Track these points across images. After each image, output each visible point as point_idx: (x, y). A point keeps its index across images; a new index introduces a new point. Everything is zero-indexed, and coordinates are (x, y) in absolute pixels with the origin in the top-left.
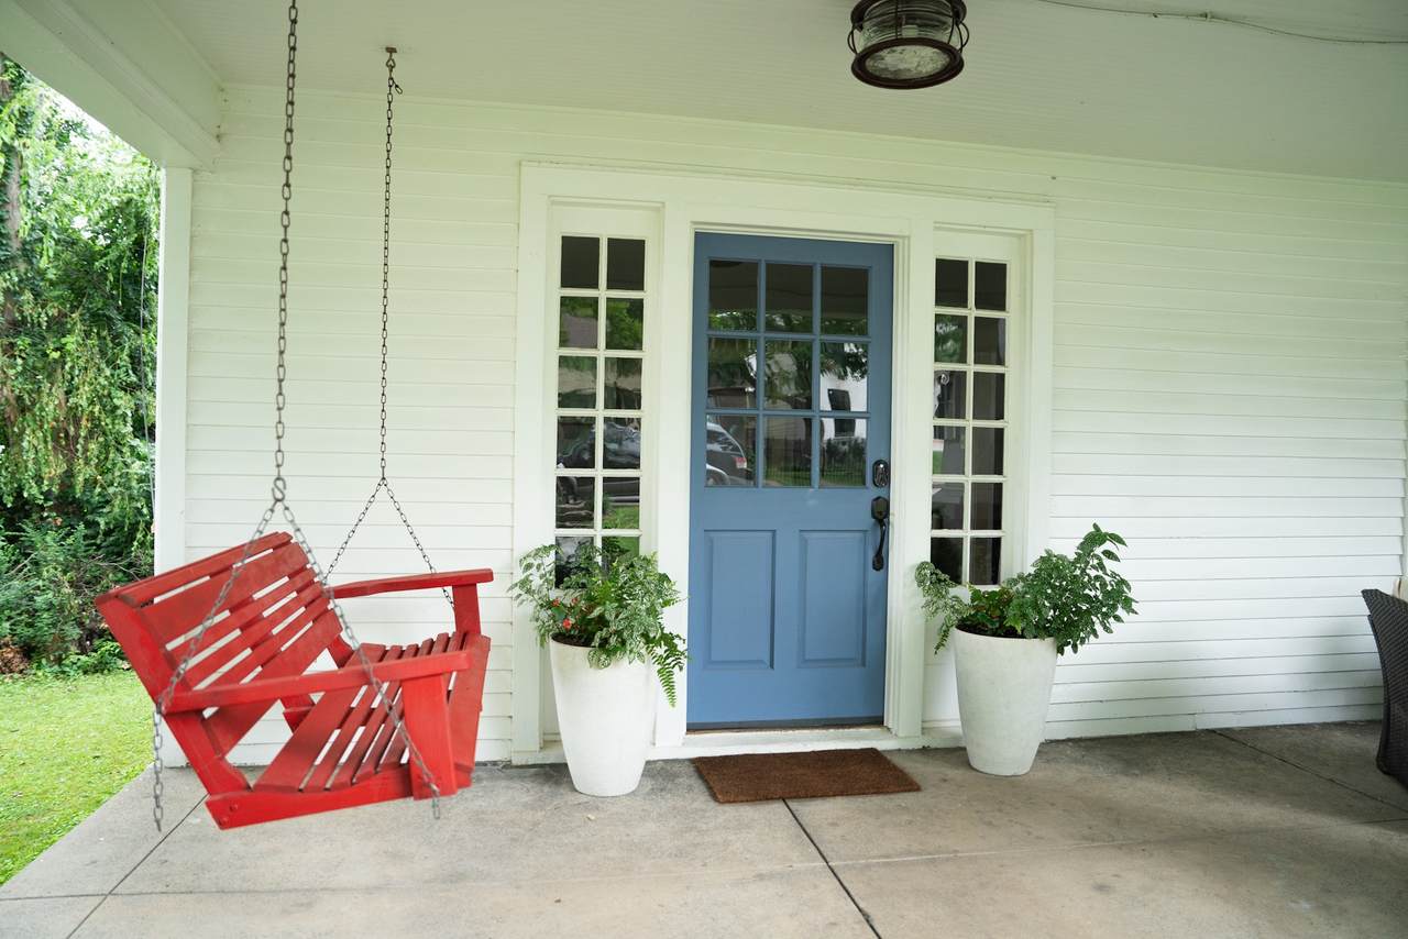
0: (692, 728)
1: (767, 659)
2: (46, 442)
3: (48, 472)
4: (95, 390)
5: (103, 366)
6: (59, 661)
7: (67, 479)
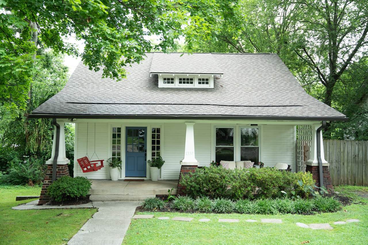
0: (126, 177)
1: (134, 170)
2: (35, 141)
3: (35, 147)
4: (44, 130)
5: (46, 125)
6: (39, 184)
7: (39, 148)
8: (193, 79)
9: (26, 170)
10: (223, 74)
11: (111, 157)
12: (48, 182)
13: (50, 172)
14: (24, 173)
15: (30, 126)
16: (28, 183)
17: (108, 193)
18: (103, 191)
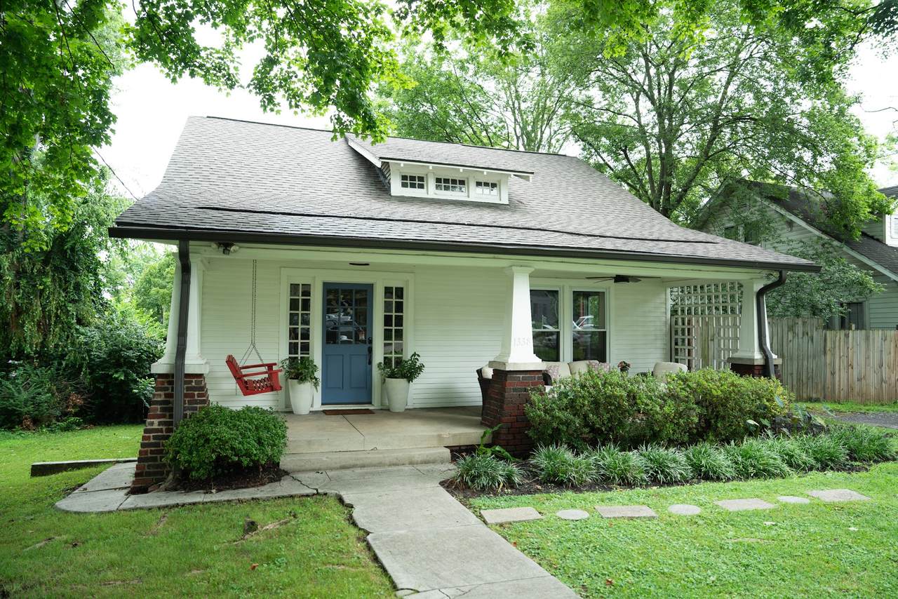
0: (322, 404)
1: (341, 386)
2: (35, 327)
3: (35, 341)
4: (58, 303)
5: (61, 291)
7: (43, 344)
8: (466, 182)
9: (16, 394)
10: (533, 173)
11: (287, 356)
12: (160, 423)
13: (163, 396)
14: (12, 401)
15: (24, 291)
16: (20, 423)
17: (325, 449)
18: (309, 443)
